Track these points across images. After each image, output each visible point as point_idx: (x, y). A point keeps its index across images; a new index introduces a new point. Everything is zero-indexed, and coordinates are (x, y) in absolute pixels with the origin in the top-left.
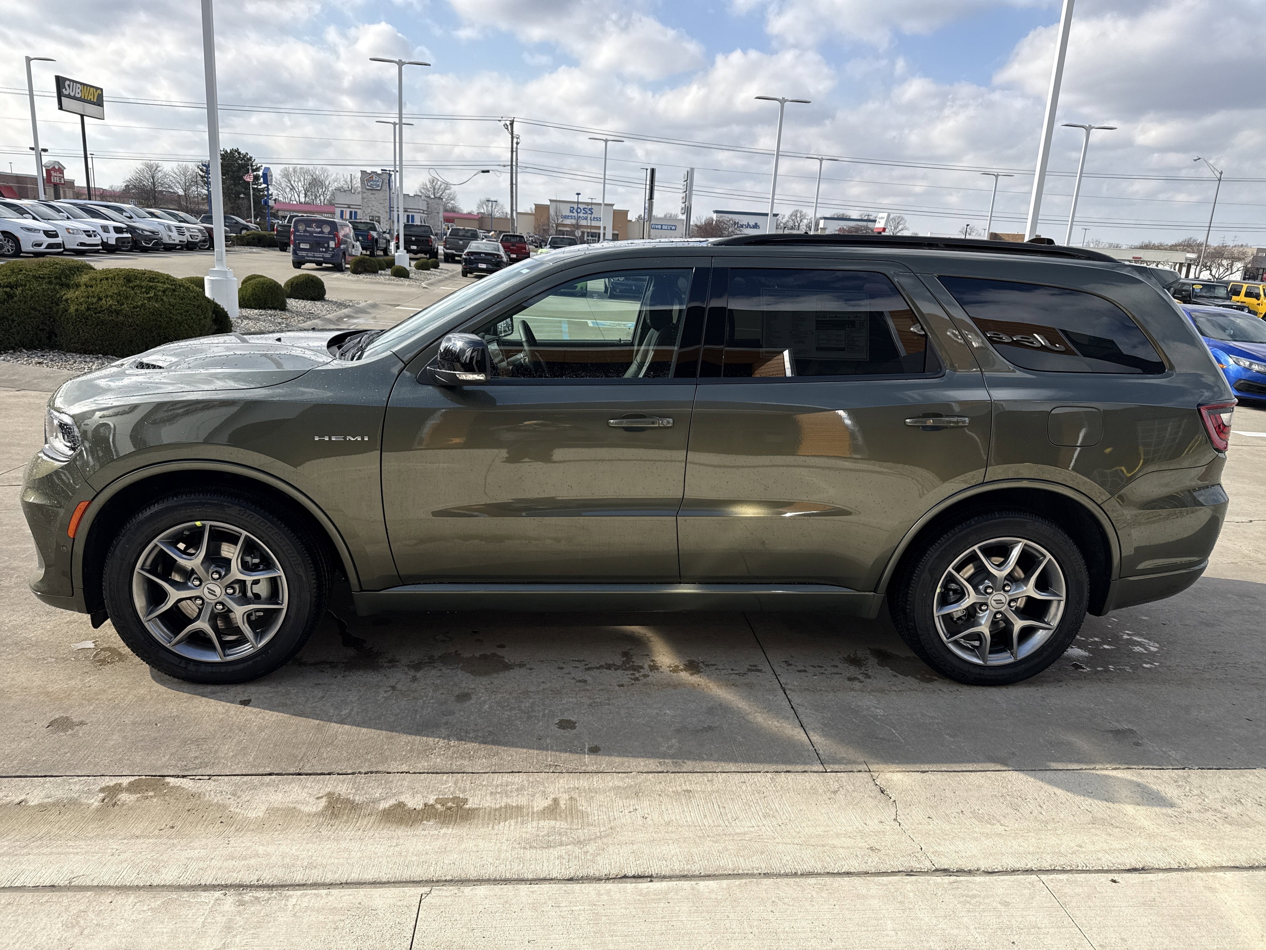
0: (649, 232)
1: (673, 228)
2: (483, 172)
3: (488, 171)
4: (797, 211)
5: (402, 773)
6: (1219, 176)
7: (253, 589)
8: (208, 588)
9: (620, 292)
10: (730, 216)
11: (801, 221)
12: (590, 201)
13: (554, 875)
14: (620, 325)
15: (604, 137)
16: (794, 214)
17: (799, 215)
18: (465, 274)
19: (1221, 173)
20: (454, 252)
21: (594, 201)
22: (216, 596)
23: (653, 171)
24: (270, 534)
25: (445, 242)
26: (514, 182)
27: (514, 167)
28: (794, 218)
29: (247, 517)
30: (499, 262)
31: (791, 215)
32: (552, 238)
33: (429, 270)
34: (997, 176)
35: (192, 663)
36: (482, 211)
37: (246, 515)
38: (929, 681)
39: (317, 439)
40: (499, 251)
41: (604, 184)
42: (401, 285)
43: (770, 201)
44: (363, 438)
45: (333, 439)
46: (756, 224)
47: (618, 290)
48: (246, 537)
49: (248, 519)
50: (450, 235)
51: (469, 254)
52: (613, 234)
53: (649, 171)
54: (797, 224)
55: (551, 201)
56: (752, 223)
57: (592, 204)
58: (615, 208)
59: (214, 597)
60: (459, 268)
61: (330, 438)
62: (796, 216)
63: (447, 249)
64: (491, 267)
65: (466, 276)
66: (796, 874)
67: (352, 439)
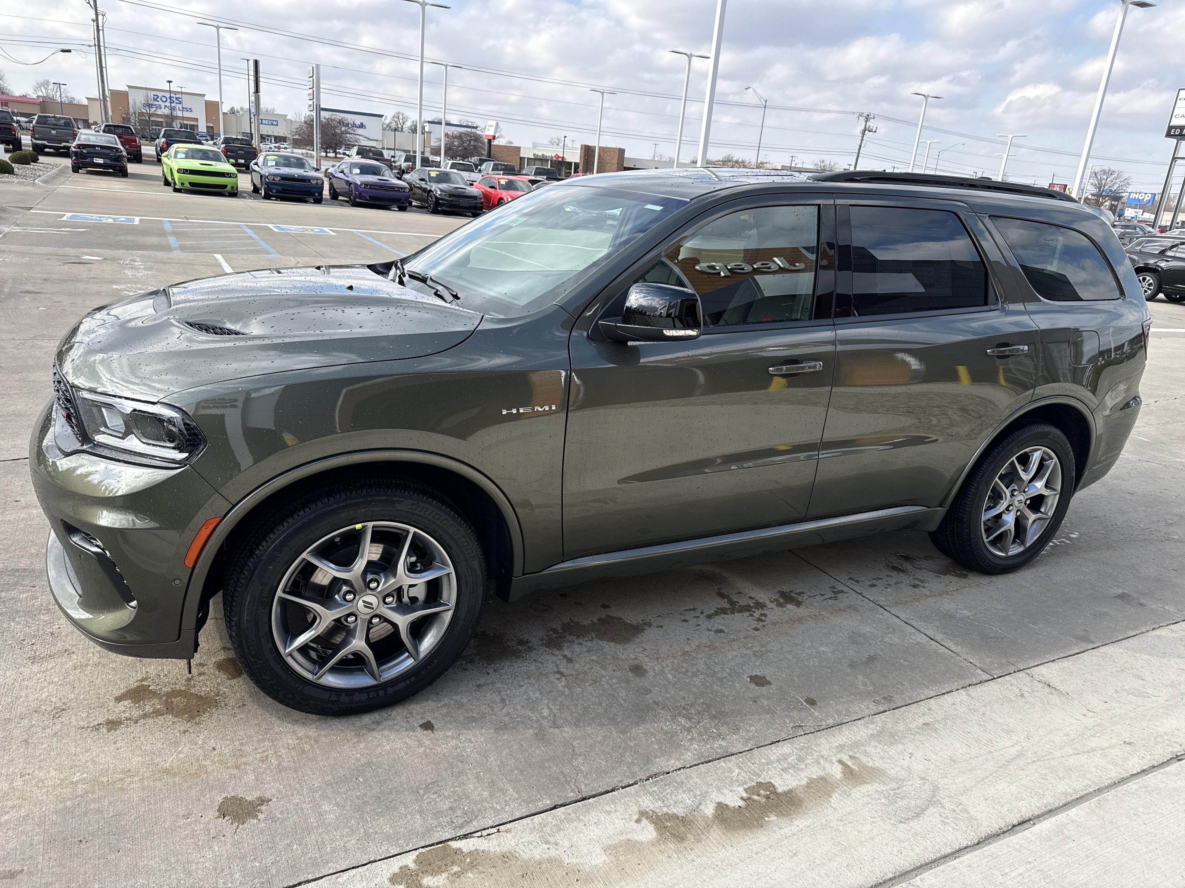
0: (258, 127)
1: (275, 123)
2: (63, 51)
3: (69, 51)
4: (399, 113)
5: (680, 769)
6: (764, 103)
7: (410, 592)
8: (364, 602)
9: (276, 193)
10: (342, 115)
11: (404, 123)
12: (179, 90)
13: (964, 844)
14: (307, 230)
15: (216, 24)
16: (397, 116)
17: (401, 117)
18: (76, 169)
19: (766, 101)
20: (46, 143)
21: (184, 90)
22: (372, 608)
23: (256, 63)
24: (445, 527)
25: (33, 130)
26: (104, 65)
27: (102, 48)
28: (396, 119)
29: (420, 512)
30: (119, 156)
31: (394, 117)
32: (165, 131)
33: (29, 164)
34: (603, 93)
35: (343, 694)
36: (41, 94)
37: (419, 509)
38: (965, 576)
39: (504, 412)
40: (117, 144)
41: (220, 75)
42: (9, 182)
43: (418, 106)
44: (550, 408)
45: (521, 411)
46: (362, 124)
47: (274, 191)
48: (415, 533)
49: (422, 514)
50: (37, 123)
51: (79, 146)
52: (207, 127)
53: (251, 63)
54: (400, 126)
55: (129, 87)
56: (358, 123)
57: (182, 93)
58: (206, 98)
59: (371, 611)
60: (68, 162)
61: (518, 410)
62: (398, 117)
63: (36, 139)
64: (108, 161)
65: (78, 172)
66: (1115, 783)
67: (540, 409)
